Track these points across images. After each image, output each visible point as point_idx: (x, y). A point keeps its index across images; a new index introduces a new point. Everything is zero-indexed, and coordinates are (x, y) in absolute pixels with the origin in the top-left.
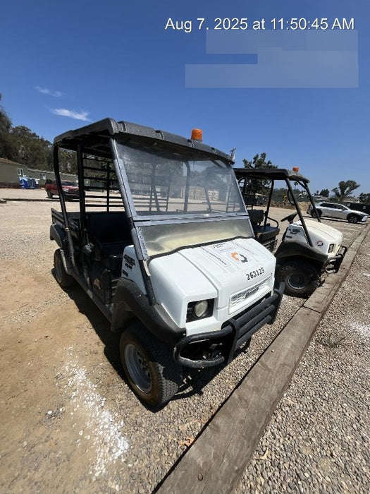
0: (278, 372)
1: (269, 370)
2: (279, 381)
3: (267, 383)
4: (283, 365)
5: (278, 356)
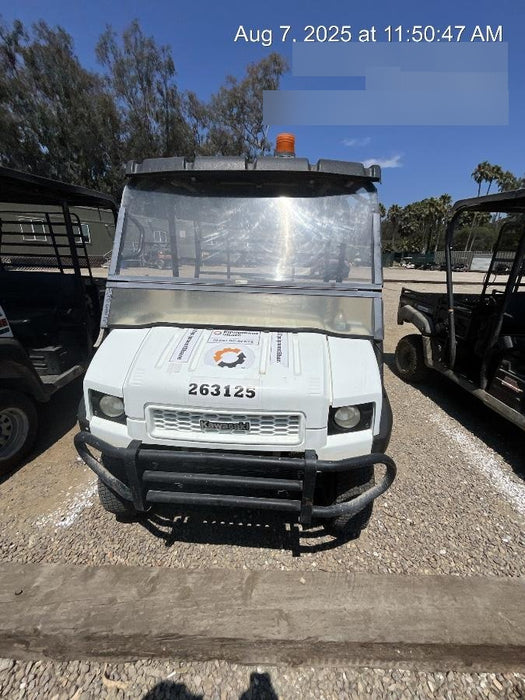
4: (284, 616)
5: (299, 596)
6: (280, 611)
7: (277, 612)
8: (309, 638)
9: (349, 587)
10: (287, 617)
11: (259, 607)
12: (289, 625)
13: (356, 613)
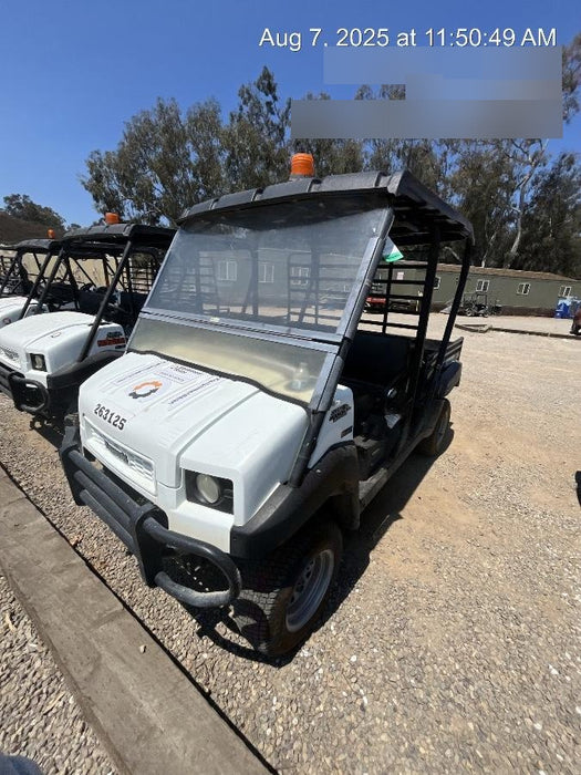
0: (85, 641)
1: (97, 624)
2: (65, 635)
3: (71, 611)
4: (97, 663)
5: (127, 659)
6: (100, 657)
7: (96, 656)
8: (90, 698)
9: (171, 692)
10: (97, 667)
11: (93, 640)
12: (91, 673)
13: (143, 719)
